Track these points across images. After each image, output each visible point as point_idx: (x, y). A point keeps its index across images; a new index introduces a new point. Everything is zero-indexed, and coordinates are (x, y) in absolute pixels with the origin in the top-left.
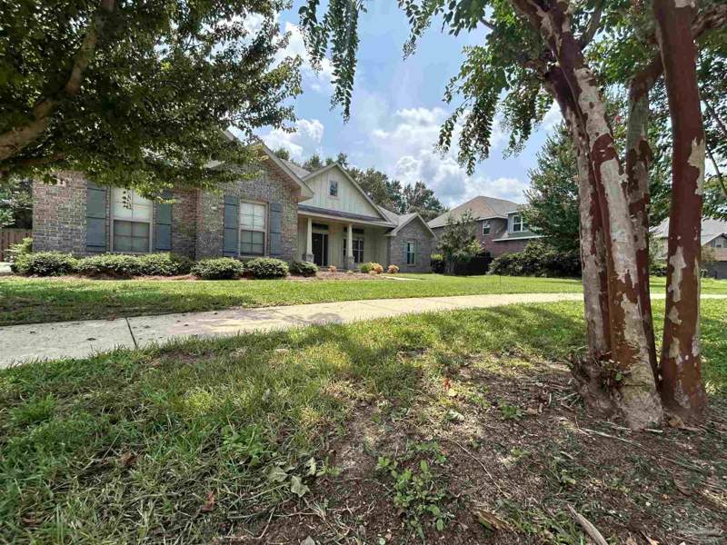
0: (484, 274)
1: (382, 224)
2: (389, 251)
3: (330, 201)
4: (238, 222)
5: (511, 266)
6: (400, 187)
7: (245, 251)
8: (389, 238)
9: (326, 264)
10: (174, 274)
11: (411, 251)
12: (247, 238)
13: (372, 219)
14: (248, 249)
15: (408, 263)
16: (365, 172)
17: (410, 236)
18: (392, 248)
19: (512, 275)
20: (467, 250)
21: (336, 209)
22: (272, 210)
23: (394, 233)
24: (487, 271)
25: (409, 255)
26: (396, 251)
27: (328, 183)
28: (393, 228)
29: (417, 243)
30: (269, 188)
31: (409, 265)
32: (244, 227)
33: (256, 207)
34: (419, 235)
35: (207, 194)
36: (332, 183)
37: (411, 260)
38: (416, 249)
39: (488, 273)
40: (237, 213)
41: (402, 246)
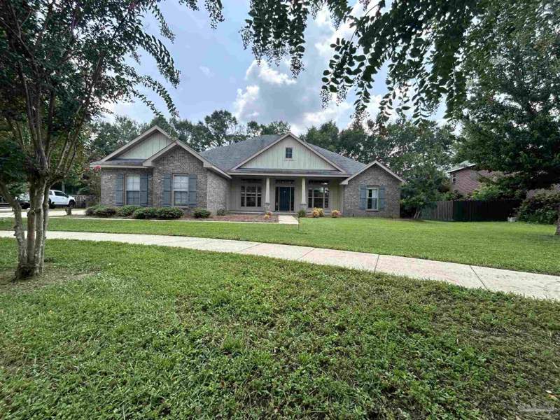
1: (336, 175)
2: (344, 198)
3: (286, 163)
4: (171, 187)
5: (541, 211)
8: (341, 186)
9: (292, 209)
11: (374, 197)
13: (325, 172)
15: (370, 207)
17: (371, 182)
18: (346, 195)
21: (291, 167)
22: (192, 178)
23: (345, 182)
24: (510, 217)
25: (370, 201)
26: (352, 197)
27: (285, 150)
28: (346, 178)
29: (381, 188)
30: (188, 166)
31: (369, 210)
32: (176, 190)
33: (183, 177)
34: (383, 181)
35: (156, 174)
36: (287, 149)
37: (373, 205)
38: (379, 194)
39: (511, 220)
40: (171, 183)
41: (359, 193)
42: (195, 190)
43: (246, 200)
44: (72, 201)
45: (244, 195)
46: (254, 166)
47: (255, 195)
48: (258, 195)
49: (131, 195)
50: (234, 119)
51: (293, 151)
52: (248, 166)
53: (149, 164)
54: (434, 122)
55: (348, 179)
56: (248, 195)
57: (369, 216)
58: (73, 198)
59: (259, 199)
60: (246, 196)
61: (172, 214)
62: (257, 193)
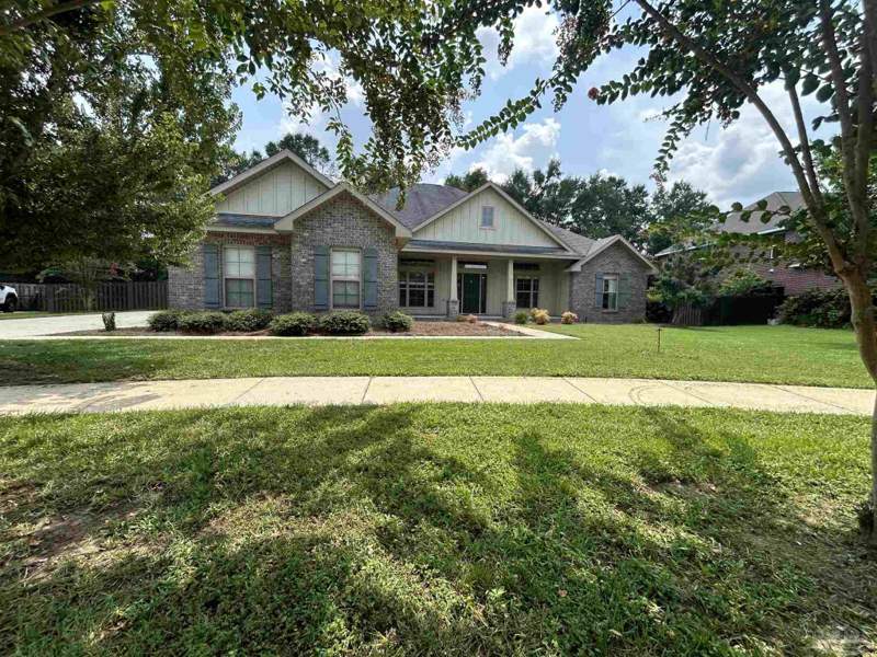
0: (764, 322)
1: (559, 255)
2: (571, 292)
3: (483, 233)
4: (328, 273)
5: (820, 310)
6: (646, 195)
7: (336, 303)
8: (572, 274)
9: (484, 311)
10: (253, 329)
11: (611, 290)
12: (340, 290)
13: (543, 250)
14: (341, 301)
15: (605, 306)
16: (587, 181)
17: (610, 268)
18: (575, 288)
19: (821, 326)
20: (707, 289)
21: (490, 241)
22: (368, 256)
23: (577, 268)
24: (772, 318)
25: (606, 296)
26: (583, 291)
27: (481, 211)
28: (576, 261)
29: (621, 278)
30: (361, 233)
31: (605, 311)
32: (337, 278)
33: (348, 254)
34: (625, 267)
35: (296, 247)
36: (485, 209)
37: (610, 304)
38: (620, 287)
39: (773, 322)
40: (328, 263)
41: (593, 285)
42: (374, 279)
43: (408, 296)
44: (10, 296)
45: (404, 286)
46: (429, 237)
47: (423, 286)
48: (429, 287)
49: (234, 287)
50: (324, 151)
51: (495, 213)
52: (421, 237)
53: (287, 226)
54: (622, 181)
55: (581, 264)
56: (411, 286)
57: (605, 321)
58: (13, 291)
59: (431, 294)
60: (408, 289)
61: (356, 325)
62: (427, 284)
